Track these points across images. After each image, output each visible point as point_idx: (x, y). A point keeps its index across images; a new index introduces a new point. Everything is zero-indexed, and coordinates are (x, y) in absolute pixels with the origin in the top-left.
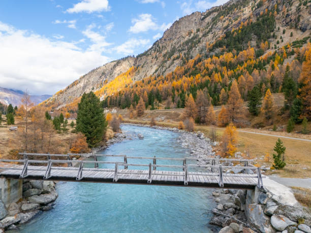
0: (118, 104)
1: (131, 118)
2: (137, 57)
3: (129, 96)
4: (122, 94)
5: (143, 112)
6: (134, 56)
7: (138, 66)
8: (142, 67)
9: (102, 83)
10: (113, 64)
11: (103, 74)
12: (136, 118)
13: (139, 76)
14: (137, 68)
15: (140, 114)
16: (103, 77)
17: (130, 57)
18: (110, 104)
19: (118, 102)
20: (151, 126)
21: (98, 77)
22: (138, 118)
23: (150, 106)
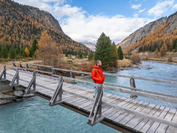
0: (149, 49)
1: (156, 58)
2: (169, 17)
3: (158, 43)
4: (153, 42)
5: (166, 53)
6: (166, 17)
7: (170, 23)
8: (173, 23)
9: (142, 37)
10: (151, 24)
11: (144, 31)
12: (159, 58)
13: (169, 30)
14: (169, 24)
15: (163, 55)
16: (143, 33)
17: (164, 18)
18: (144, 49)
19: (149, 48)
20: (169, 62)
21: (140, 34)
22: (161, 58)
23: (174, 50)
